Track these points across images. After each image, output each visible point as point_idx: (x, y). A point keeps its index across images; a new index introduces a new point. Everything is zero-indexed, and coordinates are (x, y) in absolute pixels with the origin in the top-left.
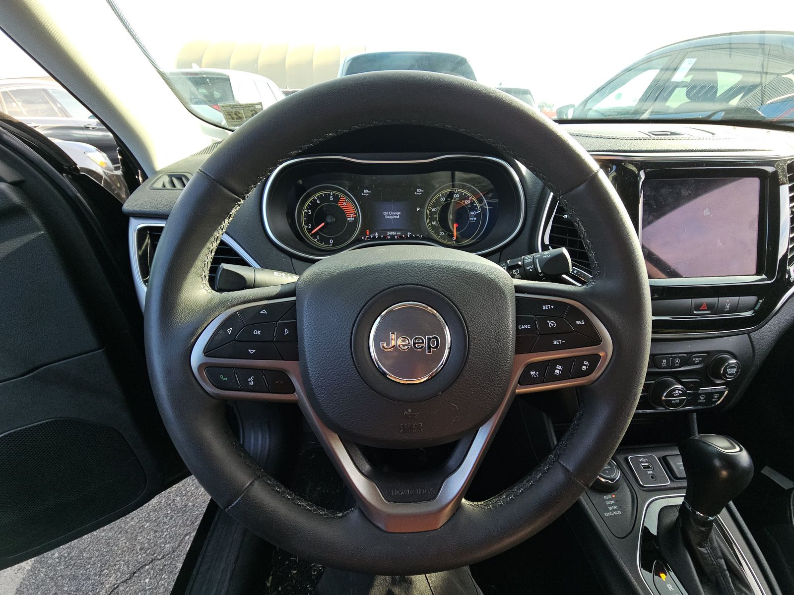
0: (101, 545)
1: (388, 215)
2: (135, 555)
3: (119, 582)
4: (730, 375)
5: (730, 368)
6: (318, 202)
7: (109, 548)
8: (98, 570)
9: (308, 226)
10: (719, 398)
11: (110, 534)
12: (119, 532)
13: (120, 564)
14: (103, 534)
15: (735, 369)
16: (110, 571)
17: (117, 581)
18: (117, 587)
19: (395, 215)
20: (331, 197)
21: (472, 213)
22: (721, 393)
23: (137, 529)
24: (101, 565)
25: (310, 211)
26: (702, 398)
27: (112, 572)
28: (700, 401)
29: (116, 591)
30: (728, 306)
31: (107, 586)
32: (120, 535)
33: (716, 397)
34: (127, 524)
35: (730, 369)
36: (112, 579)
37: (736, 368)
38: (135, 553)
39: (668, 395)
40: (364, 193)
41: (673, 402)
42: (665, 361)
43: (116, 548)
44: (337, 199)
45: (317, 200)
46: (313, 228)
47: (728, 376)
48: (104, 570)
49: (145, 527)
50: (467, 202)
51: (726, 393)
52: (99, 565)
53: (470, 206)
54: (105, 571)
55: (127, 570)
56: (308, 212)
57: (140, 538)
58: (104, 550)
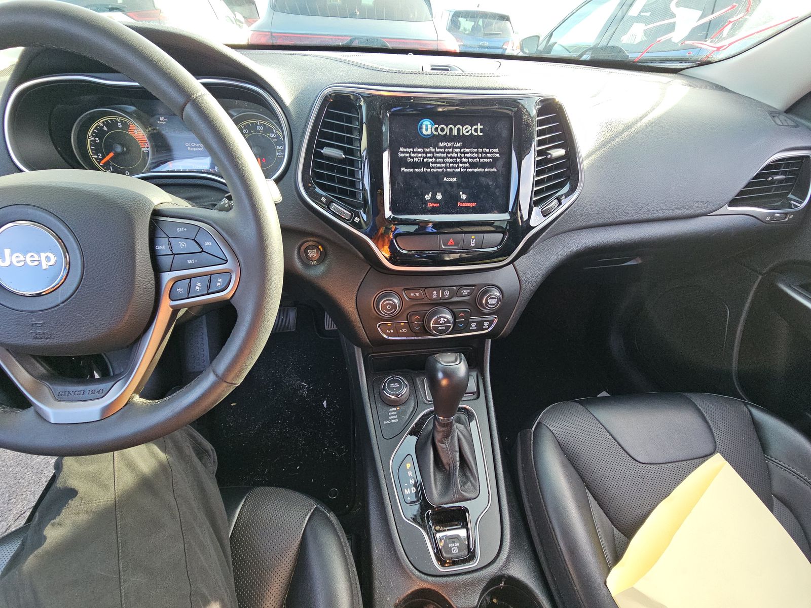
0: (9, 478)
1: (191, 147)
2: (41, 487)
3: (25, 508)
4: (491, 305)
5: (491, 298)
6: (105, 129)
7: (16, 482)
8: (6, 499)
9: (98, 156)
10: (490, 326)
11: (17, 469)
12: (25, 467)
13: (26, 494)
14: (11, 469)
15: (496, 300)
16: (17, 500)
17: (24, 508)
18: (24, 513)
19: (198, 147)
20: (119, 124)
21: (278, 148)
22: (491, 322)
23: (43, 465)
24: (9, 496)
25: (97, 139)
26: (474, 326)
27: (19, 500)
28: (472, 328)
29: (23, 516)
30: (473, 242)
31: (15, 512)
32: (26, 470)
33: (486, 325)
34: (33, 461)
35: (490, 300)
36: (19, 506)
37: (495, 298)
38: (41, 484)
39: (437, 322)
40: (160, 121)
41: (439, 328)
42: (436, 293)
43: (23, 481)
44: (126, 126)
45: (103, 127)
46: (104, 157)
47: (489, 306)
48: (11, 499)
49: (51, 463)
50: (273, 135)
51: (496, 320)
52: (7, 495)
53: (276, 140)
54: (13, 500)
55: (33, 498)
56: (96, 140)
57: (46, 472)
58: (12, 483)
